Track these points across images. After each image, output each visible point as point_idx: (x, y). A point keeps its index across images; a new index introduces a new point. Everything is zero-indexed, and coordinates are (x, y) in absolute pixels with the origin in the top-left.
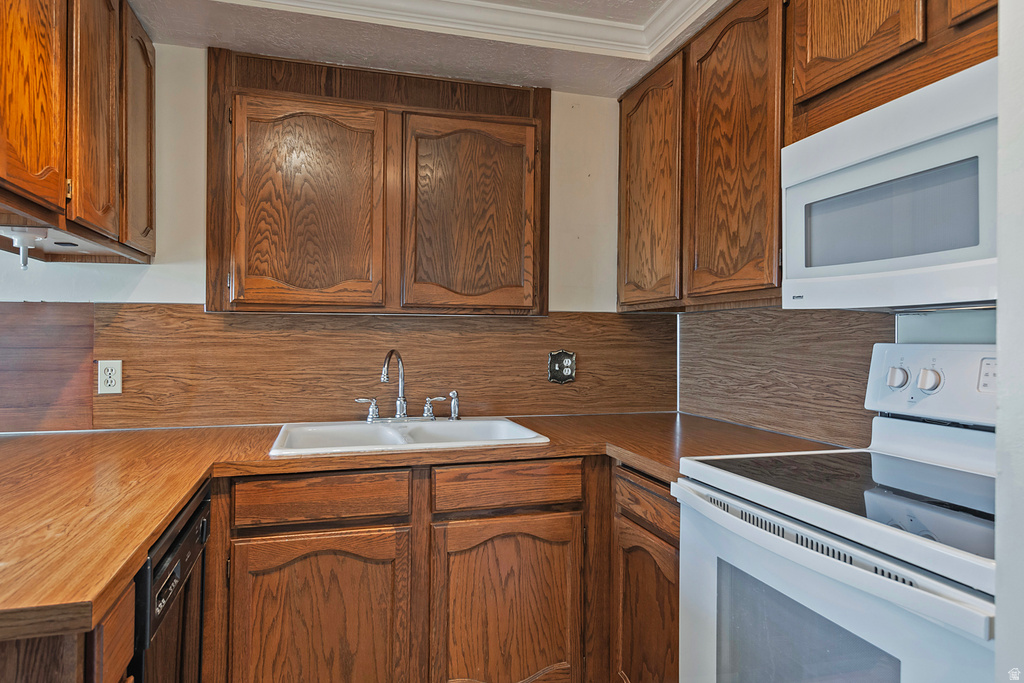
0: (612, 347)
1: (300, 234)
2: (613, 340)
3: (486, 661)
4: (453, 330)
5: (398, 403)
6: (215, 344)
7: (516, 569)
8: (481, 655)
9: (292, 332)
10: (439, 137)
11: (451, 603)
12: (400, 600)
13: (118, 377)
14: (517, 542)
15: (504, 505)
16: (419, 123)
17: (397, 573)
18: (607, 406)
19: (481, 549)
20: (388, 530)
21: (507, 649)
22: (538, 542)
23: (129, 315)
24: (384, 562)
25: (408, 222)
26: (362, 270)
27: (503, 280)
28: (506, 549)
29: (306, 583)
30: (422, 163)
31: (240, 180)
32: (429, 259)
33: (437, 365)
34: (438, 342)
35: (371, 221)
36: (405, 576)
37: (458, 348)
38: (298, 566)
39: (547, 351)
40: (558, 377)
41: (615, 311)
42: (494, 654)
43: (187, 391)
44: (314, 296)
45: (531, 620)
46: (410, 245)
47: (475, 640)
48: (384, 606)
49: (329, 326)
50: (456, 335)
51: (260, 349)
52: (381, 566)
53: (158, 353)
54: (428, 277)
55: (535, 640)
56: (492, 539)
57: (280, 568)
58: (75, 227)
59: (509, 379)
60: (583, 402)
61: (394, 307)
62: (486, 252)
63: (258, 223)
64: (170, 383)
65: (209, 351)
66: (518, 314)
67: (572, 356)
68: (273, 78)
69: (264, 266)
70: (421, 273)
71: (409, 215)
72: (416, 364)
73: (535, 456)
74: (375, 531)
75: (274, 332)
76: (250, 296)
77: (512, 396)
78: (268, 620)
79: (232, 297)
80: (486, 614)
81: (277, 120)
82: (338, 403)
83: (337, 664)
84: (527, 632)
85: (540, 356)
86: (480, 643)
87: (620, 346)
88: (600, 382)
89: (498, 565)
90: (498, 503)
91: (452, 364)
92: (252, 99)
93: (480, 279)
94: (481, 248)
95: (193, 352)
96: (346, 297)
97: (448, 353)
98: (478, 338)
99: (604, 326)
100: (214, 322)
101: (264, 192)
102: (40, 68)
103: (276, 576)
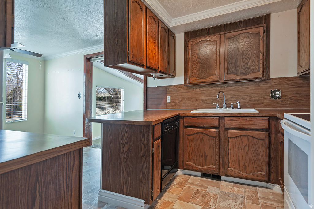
0: (296, 87)
1: (201, 67)
2: (296, 85)
3: (239, 166)
4: (239, 86)
5: (224, 104)
6: (186, 92)
7: (247, 145)
8: (238, 164)
9: (200, 89)
10: (234, 37)
11: (230, 150)
12: (217, 146)
13: (170, 99)
14: (248, 138)
15: (244, 127)
16: (228, 35)
17: (216, 140)
18: (294, 106)
19: (237, 138)
20: (214, 130)
21: (245, 164)
22: (254, 139)
23: (172, 88)
24: (213, 137)
25: (226, 60)
26: (215, 73)
27: (253, 71)
28: (245, 139)
29: (197, 139)
30: (229, 44)
31: (189, 58)
32: (231, 68)
33: (235, 95)
34: (235, 89)
35: (216, 61)
36: (218, 141)
37: (241, 90)
38: (195, 135)
39: (270, 90)
40: (274, 97)
41: (297, 76)
42: (241, 165)
43: (181, 102)
44: (204, 80)
45: (252, 158)
46: (226, 65)
47: (236, 160)
48: (213, 147)
49: (208, 87)
50: (240, 87)
51: (194, 93)
52: (212, 138)
53: (176, 94)
54: (231, 73)
55: (254, 164)
56: (240, 136)
57: (192, 135)
58: (160, 72)
59: (257, 98)
60: (284, 105)
61: (222, 81)
62: (248, 64)
63: (193, 66)
64: (178, 100)
65: (185, 94)
66: (259, 80)
67: (279, 91)
68: (197, 35)
69: (194, 75)
70: (229, 72)
71: (226, 58)
72: (229, 95)
73: (253, 116)
74: (211, 130)
75: (197, 89)
76: (191, 82)
77: (258, 103)
78: (190, 145)
79: (188, 82)
80: (239, 154)
81: (196, 43)
82: (210, 105)
83: (203, 157)
84: (251, 162)
85: (268, 91)
86: (237, 160)
87: (299, 87)
88: (291, 99)
89: (242, 143)
90: (241, 127)
91: (239, 94)
92: (192, 41)
93: (246, 72)
94: (246, 63)
95: (182, 94)
96: (211, 80)
97: (238, 92)
98: (247, 87)
99: (292, 81)
100: (185, 88)
101: (194, 60)
102: (154, 48)
103: (191, 136)
